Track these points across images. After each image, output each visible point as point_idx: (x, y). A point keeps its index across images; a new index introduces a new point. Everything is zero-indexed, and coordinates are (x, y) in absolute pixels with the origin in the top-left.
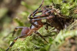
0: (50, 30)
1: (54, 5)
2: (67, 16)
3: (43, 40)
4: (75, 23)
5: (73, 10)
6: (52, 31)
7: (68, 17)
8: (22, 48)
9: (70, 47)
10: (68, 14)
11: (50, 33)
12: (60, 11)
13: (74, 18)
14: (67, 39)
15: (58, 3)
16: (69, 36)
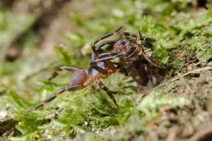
0: (124, 82)
1: (142, 39)
2: (163, 64)
3: (109, 100)
4: (178, 80)
5: (176, 53)
6: (127, 85)
7: (165, 65)
8: (66, 107)
9: (168, 127)
10: (165, 61)
11: (125, 88)
12: (151, 53)
13: (175, 69)
14: (162, 110)
15: (150, 37)
16: (167, 104)
